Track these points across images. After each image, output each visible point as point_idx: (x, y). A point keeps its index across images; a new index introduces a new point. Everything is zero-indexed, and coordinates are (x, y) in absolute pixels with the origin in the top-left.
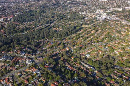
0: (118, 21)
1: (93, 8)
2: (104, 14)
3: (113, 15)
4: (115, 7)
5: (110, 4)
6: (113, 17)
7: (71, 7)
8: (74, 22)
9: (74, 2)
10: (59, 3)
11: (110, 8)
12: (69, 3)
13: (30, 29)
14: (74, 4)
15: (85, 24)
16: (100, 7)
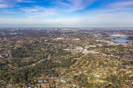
0: (99, 54)
1: (71, 46)
2: (85, 50)
3: (92, 50)
4: (88, 45)
5: (83, 42)
6: (93, 52)
7: (51, 45)
8: (66, 56)
9: (51, 41)
10: (39, 42)
11: (85, 45)
12: (47, 42)
13: (34, 62)
14: (52, 42)
15: (76, 57)
16: (77, 45)
